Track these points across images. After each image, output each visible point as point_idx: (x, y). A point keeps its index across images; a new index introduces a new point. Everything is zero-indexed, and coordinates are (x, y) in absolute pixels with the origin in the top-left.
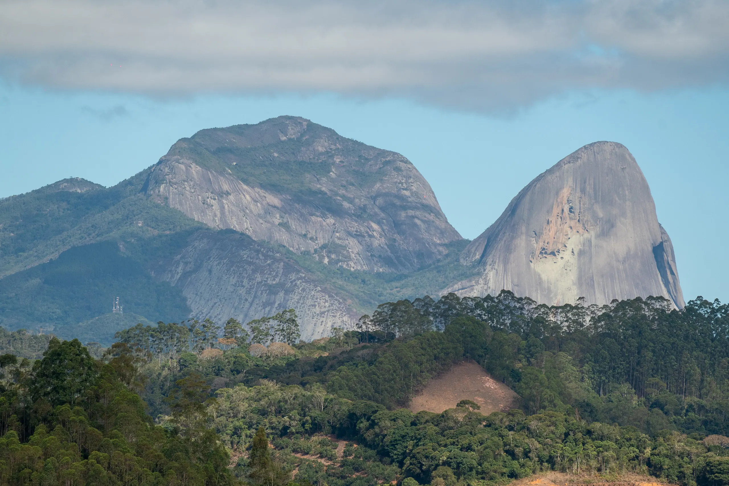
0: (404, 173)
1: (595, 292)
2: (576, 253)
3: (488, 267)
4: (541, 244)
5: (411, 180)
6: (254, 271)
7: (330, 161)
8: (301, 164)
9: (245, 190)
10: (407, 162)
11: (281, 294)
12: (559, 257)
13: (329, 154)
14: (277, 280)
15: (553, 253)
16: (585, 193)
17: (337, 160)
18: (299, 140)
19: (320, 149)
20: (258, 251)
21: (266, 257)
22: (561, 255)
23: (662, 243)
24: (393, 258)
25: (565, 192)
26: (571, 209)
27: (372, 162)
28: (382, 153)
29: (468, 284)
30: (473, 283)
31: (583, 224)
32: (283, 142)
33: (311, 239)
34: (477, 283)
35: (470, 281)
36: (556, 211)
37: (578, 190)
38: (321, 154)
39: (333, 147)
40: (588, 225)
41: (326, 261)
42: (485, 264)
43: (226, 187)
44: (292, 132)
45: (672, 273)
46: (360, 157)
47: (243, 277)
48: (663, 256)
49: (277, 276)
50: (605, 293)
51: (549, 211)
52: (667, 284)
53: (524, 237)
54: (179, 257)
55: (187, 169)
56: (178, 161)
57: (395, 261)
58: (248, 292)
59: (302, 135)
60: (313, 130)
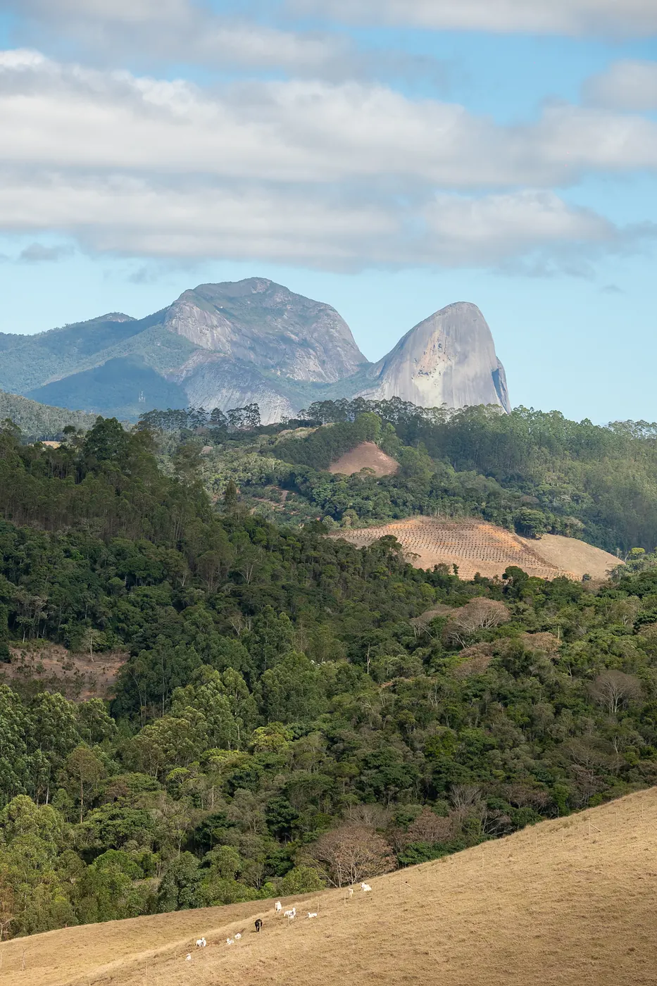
0: (332, 318)
1: (453, 400)
2: (441, 374)
3: (384, 381)
4: (419, 368)
5: (336, 322)
7: (284, 308)
8: (266, 309)
9: (228, 325)
10: (334, 310)
11: (249, 394)
12: (430, 376)
13: (283, 303)
14: (247, 384)
15: (427, 374)
16: (449, 335)
17: (289, 307)
18: (264, 293)
19: (278, 300)
21: (240, 369)
22: (432, 375)
23: (498, 370)
24: (323, 373)
25: (436, 334)
26: (440, 346)
27: (311, 310)
28: (318, 304)
29: (371, 392)
30: (374, 391)
31: (447, 356)
32: (254, 294)
33: (270, 358)
34: (377, 391)
35: (372, 390)
36: (430, 346)
37: (445, 332)
38: (279, 303)
39: (286, 299)
40: (450, 356)
41: (279, 373)
42: (382, 379)
43: (215, 322)
44: (260, 288)
45: (504, 389)
46: (304, 306)
47: (225, 381)
48: (498, 378)
49: (247, 382)
50: (459, 401)
51: (426, 346)
52: (500, 396)
53: (408, 362)
54: (183, 367)
55: (191, 310)
56: (184, 304)
57: (324, 375)
59: (267, 290)
60: (273, 287)
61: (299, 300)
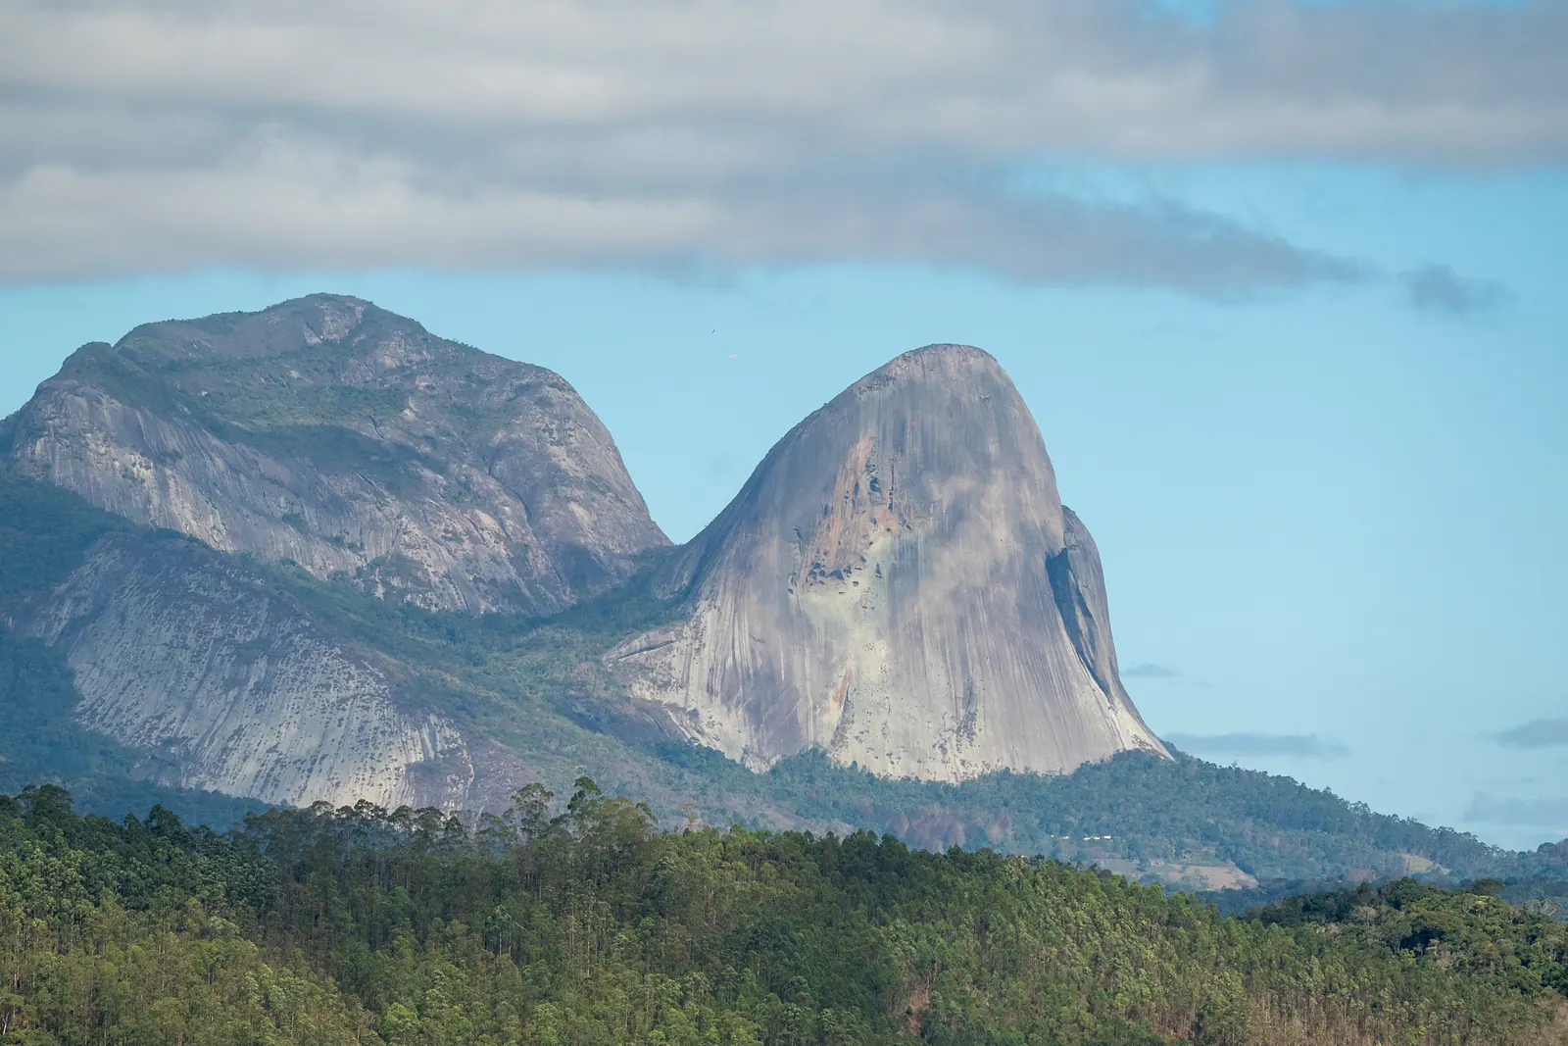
0: (557, 410)
1: (923, 653)
2: (885, 572)
3: (703, 604)
4: (811, 556)
5: (570, 424)
6: (210, 616)
7: (407, 385)
8: (346, 392)
9: (214, 448)
10: (563, 386)
11: (262, 663)
12: (850, 581)
13: (406, 372)
14: (255, 633)
15: (837, 575)
16: (902, 451)
17: (422, 383)
18: (345, 342)
19: (389, 362)
20: (220, 575)
21: (236, 586)
22: (854, 577)
23: (1065, 551)
24: (522, 584)
25: (862, 450)
26: (874, 484)
27: (493, 388)
28: (516, 369)
29: (662, 639)
30: (672, 635)
31: (901, 515)
32: (310, 347)
33: (352, 546)
34: (679, 636)
35: (666, 631)
36: (843, 486)
37: (890, 444)
38: (391, 371)
39: (415, 357)
40: (909, 515)
41: (380, 592)
42: (697, 597)
43: (173, 443)
44: (334, 328)
45: (1086, 613)
46: (469, 377)
47: (188, 628)
48: (1067, 577)
49: (255, 625)
50: (944, 655)
51: (829, 488)
52: (1074, 633)
53: (775, 542)
54: (64, 587)
55: (91, 405)
56: (73, 391)
57: (525, 591)
58: (196, 658)
59: (353, 333)
60: (376, 323)
61: (459, 359)
